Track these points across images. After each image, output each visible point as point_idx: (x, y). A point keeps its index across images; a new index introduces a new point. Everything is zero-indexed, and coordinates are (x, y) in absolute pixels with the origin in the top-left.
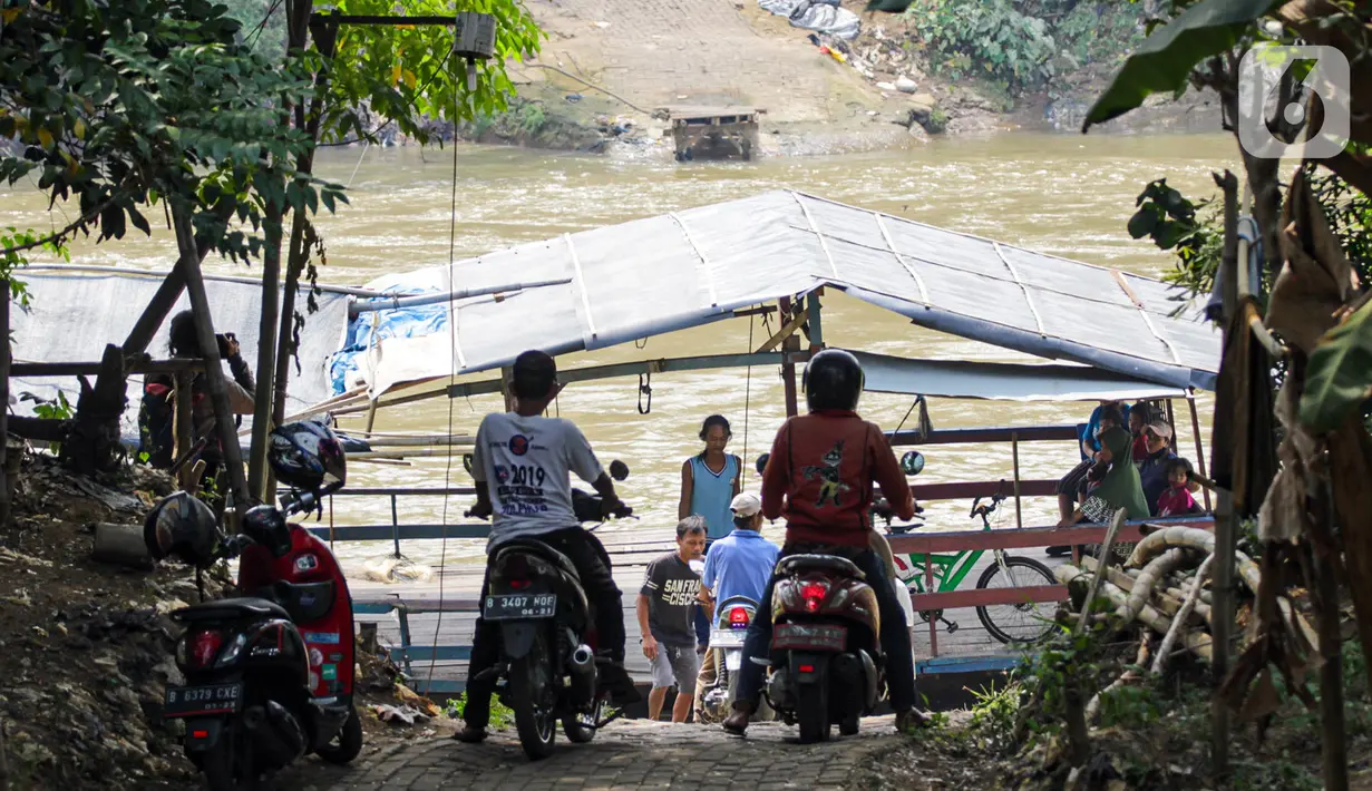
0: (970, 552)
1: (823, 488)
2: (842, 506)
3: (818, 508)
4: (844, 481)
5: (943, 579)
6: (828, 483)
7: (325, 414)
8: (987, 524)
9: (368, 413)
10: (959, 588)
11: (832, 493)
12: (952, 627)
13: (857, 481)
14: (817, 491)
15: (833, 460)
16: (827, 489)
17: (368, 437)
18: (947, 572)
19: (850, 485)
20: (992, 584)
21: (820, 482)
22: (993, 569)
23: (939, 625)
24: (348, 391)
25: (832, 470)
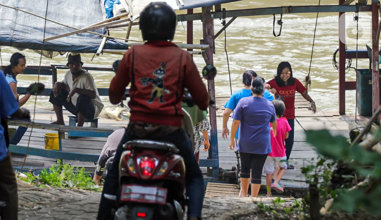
1: (153, 91)
2: (164, 103)
3: (150, 103)
4: (168, 88)
6: (156, 88)
7: (103, 28)
9: (127, 28)
11: (159, 95)
13: (175, 87)
14: (150, 93)
15: (161, 74)
16: (156, 92)
17: (127, 41)
19: (170, 89)
21: (150, 87)
24: (115, 16)
25: (159, 80)
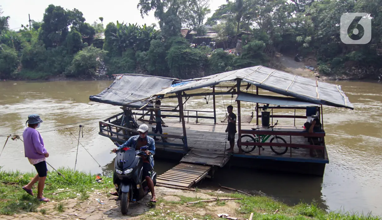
0: (268, 135)
5: (263, 139)
8: (273, 129)
10: (266, 142)
12: (263, 149)
18: (264, 138)
20: (273, 142)
22: (273, 139)
23: (261, 149)
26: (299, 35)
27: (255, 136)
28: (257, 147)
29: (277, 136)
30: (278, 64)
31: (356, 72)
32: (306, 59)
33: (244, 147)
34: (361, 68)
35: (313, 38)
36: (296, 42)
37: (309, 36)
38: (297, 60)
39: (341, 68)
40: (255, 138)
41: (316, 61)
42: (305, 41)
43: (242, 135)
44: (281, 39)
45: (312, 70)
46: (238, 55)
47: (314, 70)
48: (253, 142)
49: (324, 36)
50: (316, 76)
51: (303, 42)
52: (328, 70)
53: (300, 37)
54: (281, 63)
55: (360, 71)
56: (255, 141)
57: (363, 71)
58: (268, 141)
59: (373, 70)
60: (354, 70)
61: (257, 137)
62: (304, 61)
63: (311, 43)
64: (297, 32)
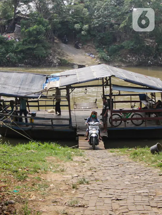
0: (130, 113)
5: (127, 116)
7: (41, 92)
8: (133, 109)
12: (128, 123)
17: (47, 95)
20: (133, 117)
22: (133, 115)
23: (126, 122)
24: (44, 89)
26: (77, 23)
27: (121, 114)
28: (123, 121)
29: (136, 113)
30: (59, 50)
31: (131, 60)
32: (85, 46)
33: (114, 123)
34: (134, 56)
35: (90, 26)
36: (74, 29)
37: (86, 25)
38: (77, 47)
39: (118, 55)
40: (121, 115)
41: (94, 48)
42: (83, 29)
43: (113, 114)
44: (59, 26)
45: (93, 57)
46: (17, 40)
47: (95, 57)
48: (120, 118)
49: (100, 25)
50: (98, 63)
51: (81, 30)
52: (108, 57)
53: (78, 24)
54: (62, 50)
55: (134, 58)
56: (121, 118)
57: (137, 59)
58: (130, 117)
59: (144, 58)
60: (129, 57)
61: (123, 115)
62: (83, 48)
63: (89, 31)
64: (75, 20)
